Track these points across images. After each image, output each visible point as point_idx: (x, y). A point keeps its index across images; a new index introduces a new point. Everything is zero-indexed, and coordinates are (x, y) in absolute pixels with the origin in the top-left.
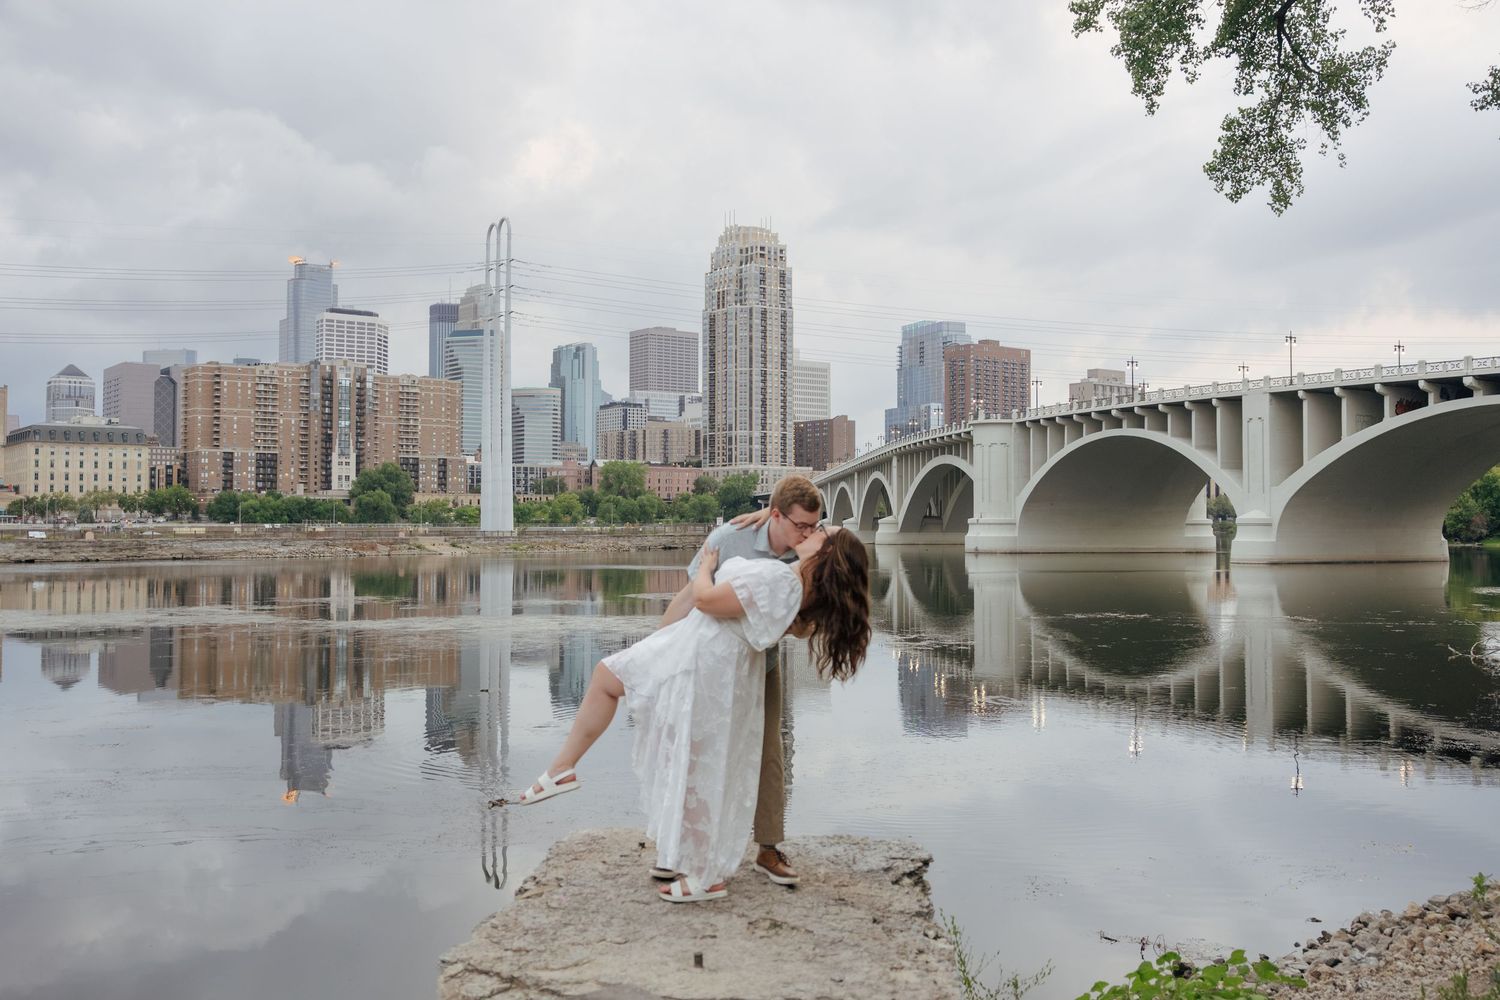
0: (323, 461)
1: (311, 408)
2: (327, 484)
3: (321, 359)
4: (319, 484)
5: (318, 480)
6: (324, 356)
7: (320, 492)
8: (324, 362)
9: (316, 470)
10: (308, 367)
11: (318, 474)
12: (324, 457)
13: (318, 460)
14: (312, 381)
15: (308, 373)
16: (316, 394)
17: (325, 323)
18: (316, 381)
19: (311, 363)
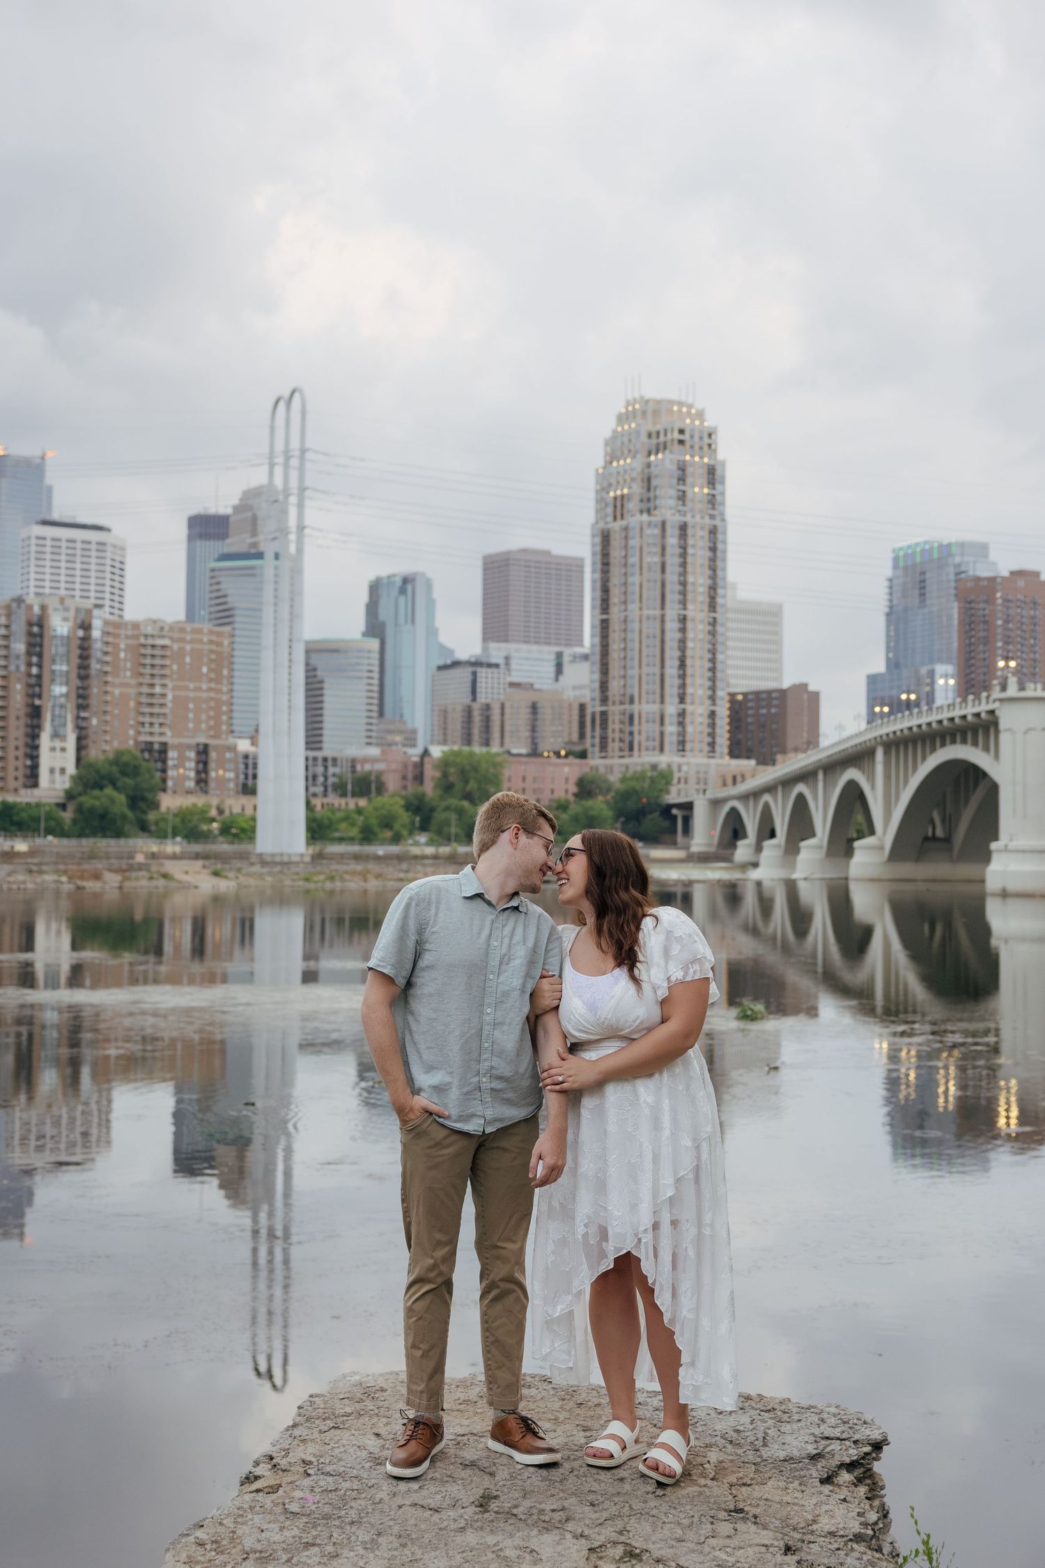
0: (27, 745)
1: (12, 668)
2: (32, 778)
3: (28, 594)
4: (21, 780)
5: (20, 773)
6: (32, 590)
7: (22, 791)
8: (31, 599)
9: (17, 758)
10: (8, 607)
11: (20, 763)
12: (29, 741)
13: (21, 743)
14: (14, 627)
15: (9, 616)
16: (20, 647)
17: (33, 541)
18: (19, 627)
19: (13, 600)
